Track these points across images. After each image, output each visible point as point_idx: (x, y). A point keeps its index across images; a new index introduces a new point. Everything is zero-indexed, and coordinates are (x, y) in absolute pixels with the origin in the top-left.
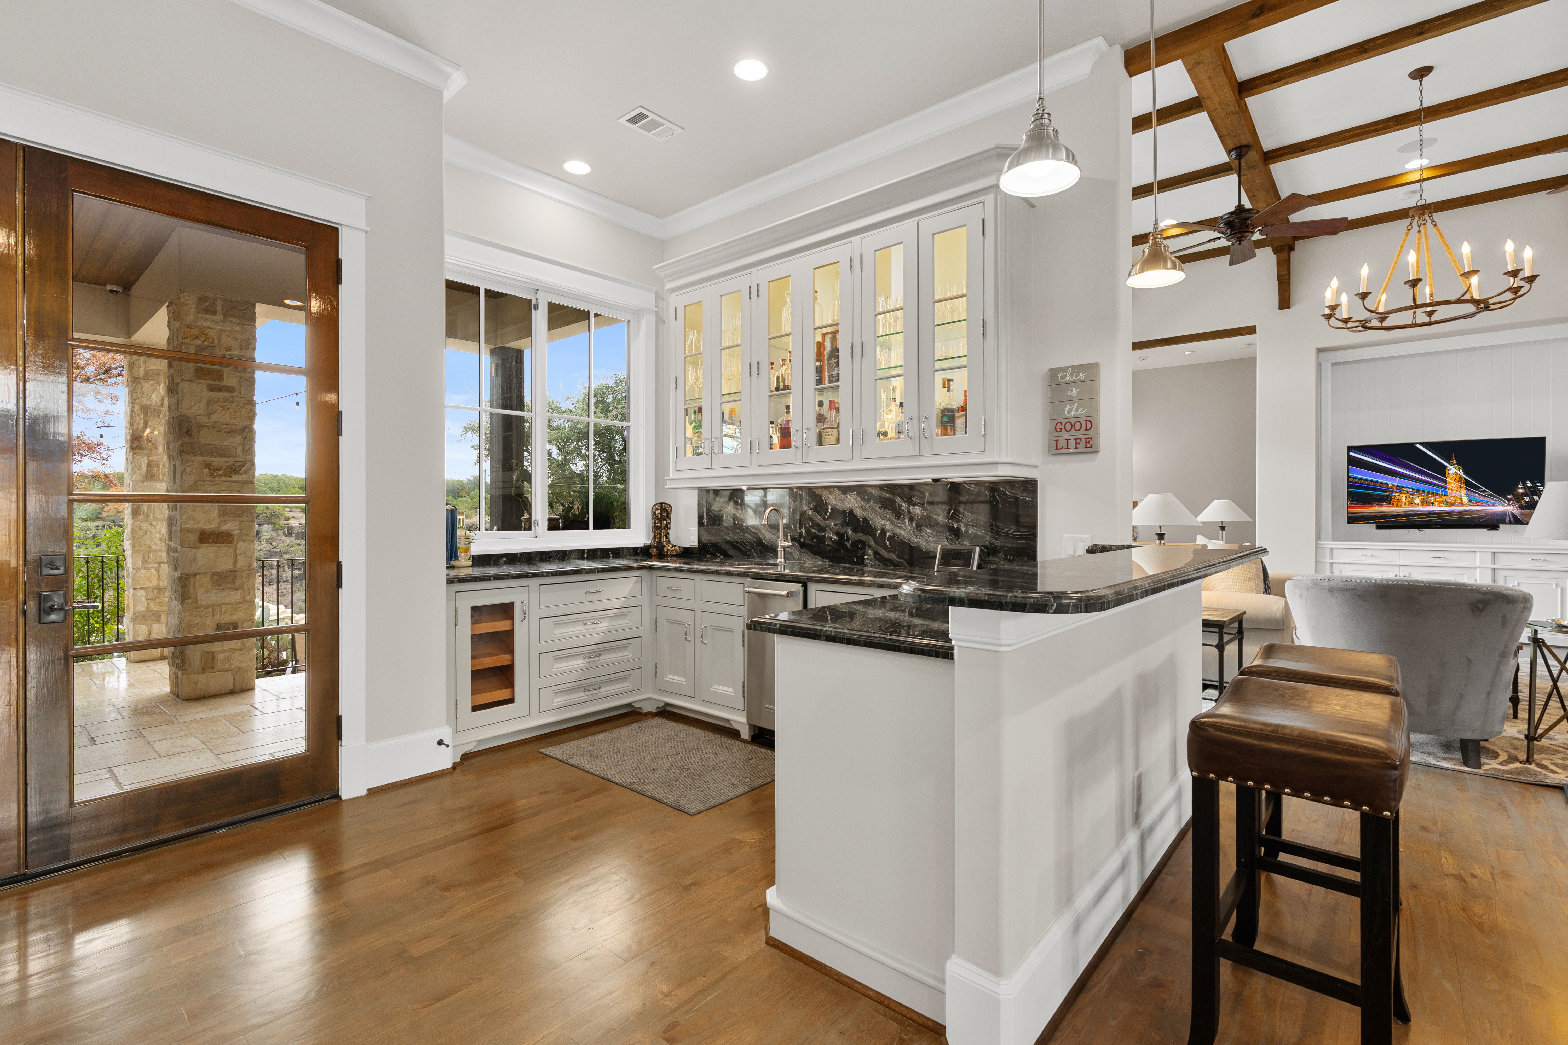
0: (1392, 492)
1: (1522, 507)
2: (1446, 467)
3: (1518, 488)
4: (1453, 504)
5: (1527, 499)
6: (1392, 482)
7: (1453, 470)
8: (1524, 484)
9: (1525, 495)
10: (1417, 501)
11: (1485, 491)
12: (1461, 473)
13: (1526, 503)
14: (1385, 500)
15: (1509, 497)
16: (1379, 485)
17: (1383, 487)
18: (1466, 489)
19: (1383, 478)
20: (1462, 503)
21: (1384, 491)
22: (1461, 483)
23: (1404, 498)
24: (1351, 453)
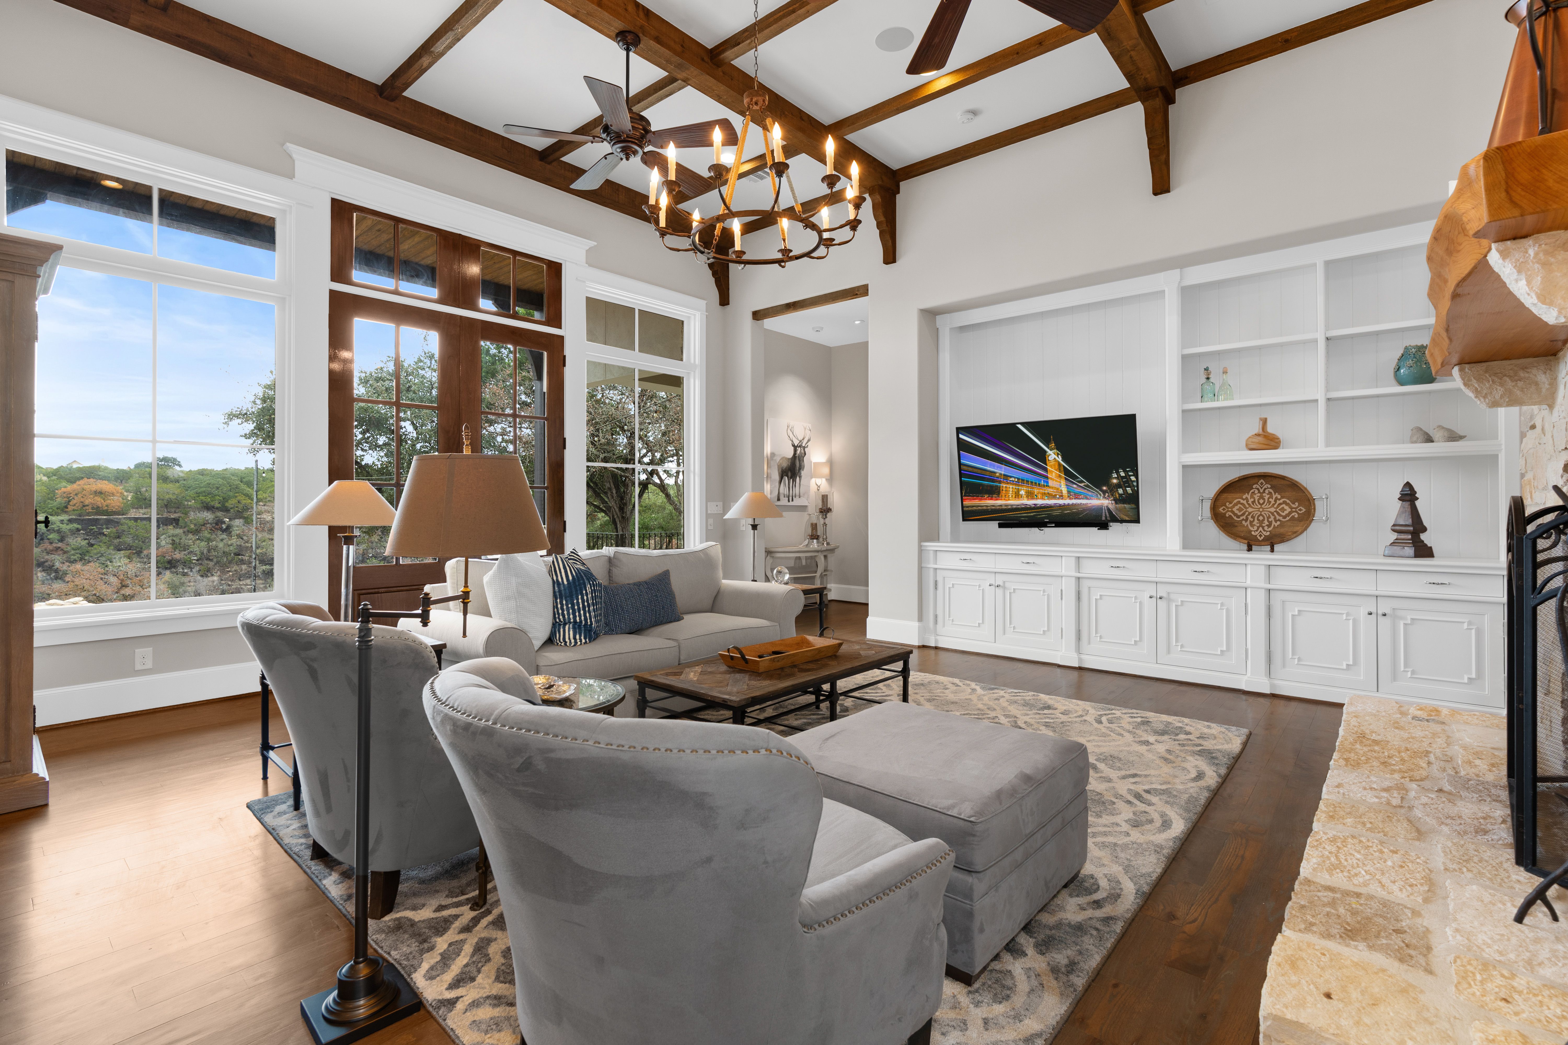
0: (1000, 482)
1: (1116, 501)
2: (1045, 452)
3: (1111, 477)
4: (1054, 497)
5: (1121, 491)
6: (999, 470)
7: (1053, 455)
8: (1118, 473)
9: (1119, 486)
10: (1022, 492)
11: (1081, 482)
12: (1060, 459)
13: (1120, 495)
14: (994, 492)
15: (1104, 488)
16: (988, 473)
17: (991, 478)
18: (1066, 479)
19: (991, 466)
20: (1062, 496)
21: (993, 481)
22: (1060, 471)
23: (1011, 490)
24: (961, 436)
